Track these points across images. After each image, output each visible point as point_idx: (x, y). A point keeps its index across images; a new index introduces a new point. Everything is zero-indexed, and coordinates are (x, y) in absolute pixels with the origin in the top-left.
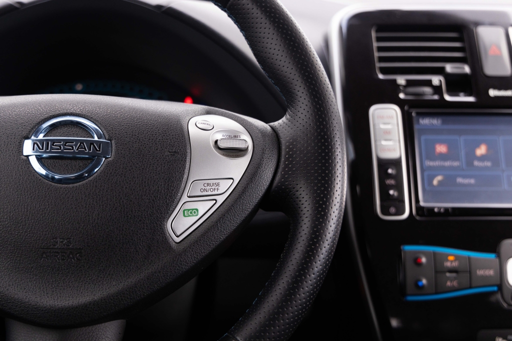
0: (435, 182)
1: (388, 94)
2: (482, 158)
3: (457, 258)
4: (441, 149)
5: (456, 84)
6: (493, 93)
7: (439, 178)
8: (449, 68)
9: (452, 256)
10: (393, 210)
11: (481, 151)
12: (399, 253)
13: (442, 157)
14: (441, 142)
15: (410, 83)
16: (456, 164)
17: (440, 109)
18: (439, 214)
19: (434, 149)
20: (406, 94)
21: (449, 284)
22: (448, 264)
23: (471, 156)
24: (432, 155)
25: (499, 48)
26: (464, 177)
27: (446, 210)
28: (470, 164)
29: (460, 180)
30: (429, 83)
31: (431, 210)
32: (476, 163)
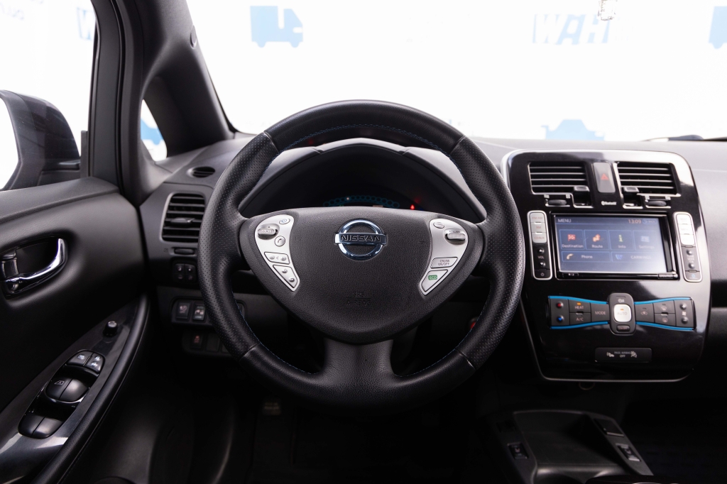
0: (568, 258)
1: (538, 204)
2: (597, 243)
3: (582, 304)
4: (571, 237)
5: (580, 197)
6: (603, 203)
7: (571, 255)
8: (576, 188)
9: (580, 303)
10: (542, 274)
11: (596, 238)
12: (547, 301)
13: (572, 242)
14: (571, 233)
15: (552, 197)
16: (581, 246)
17: (570, 213)
18: (571, 277)
19: (567, 237)
20: (549, 204)
21: (578, 319)
22: (577, 308)
23: (590, 242)
24: (565, 241)
25: (608, 176)
26: (586, 255)
27: (576, 274)
28: (589, 246)
29: (583, 256)
30: (563, 197)
31: (566, 275)
32: (593, 246)
